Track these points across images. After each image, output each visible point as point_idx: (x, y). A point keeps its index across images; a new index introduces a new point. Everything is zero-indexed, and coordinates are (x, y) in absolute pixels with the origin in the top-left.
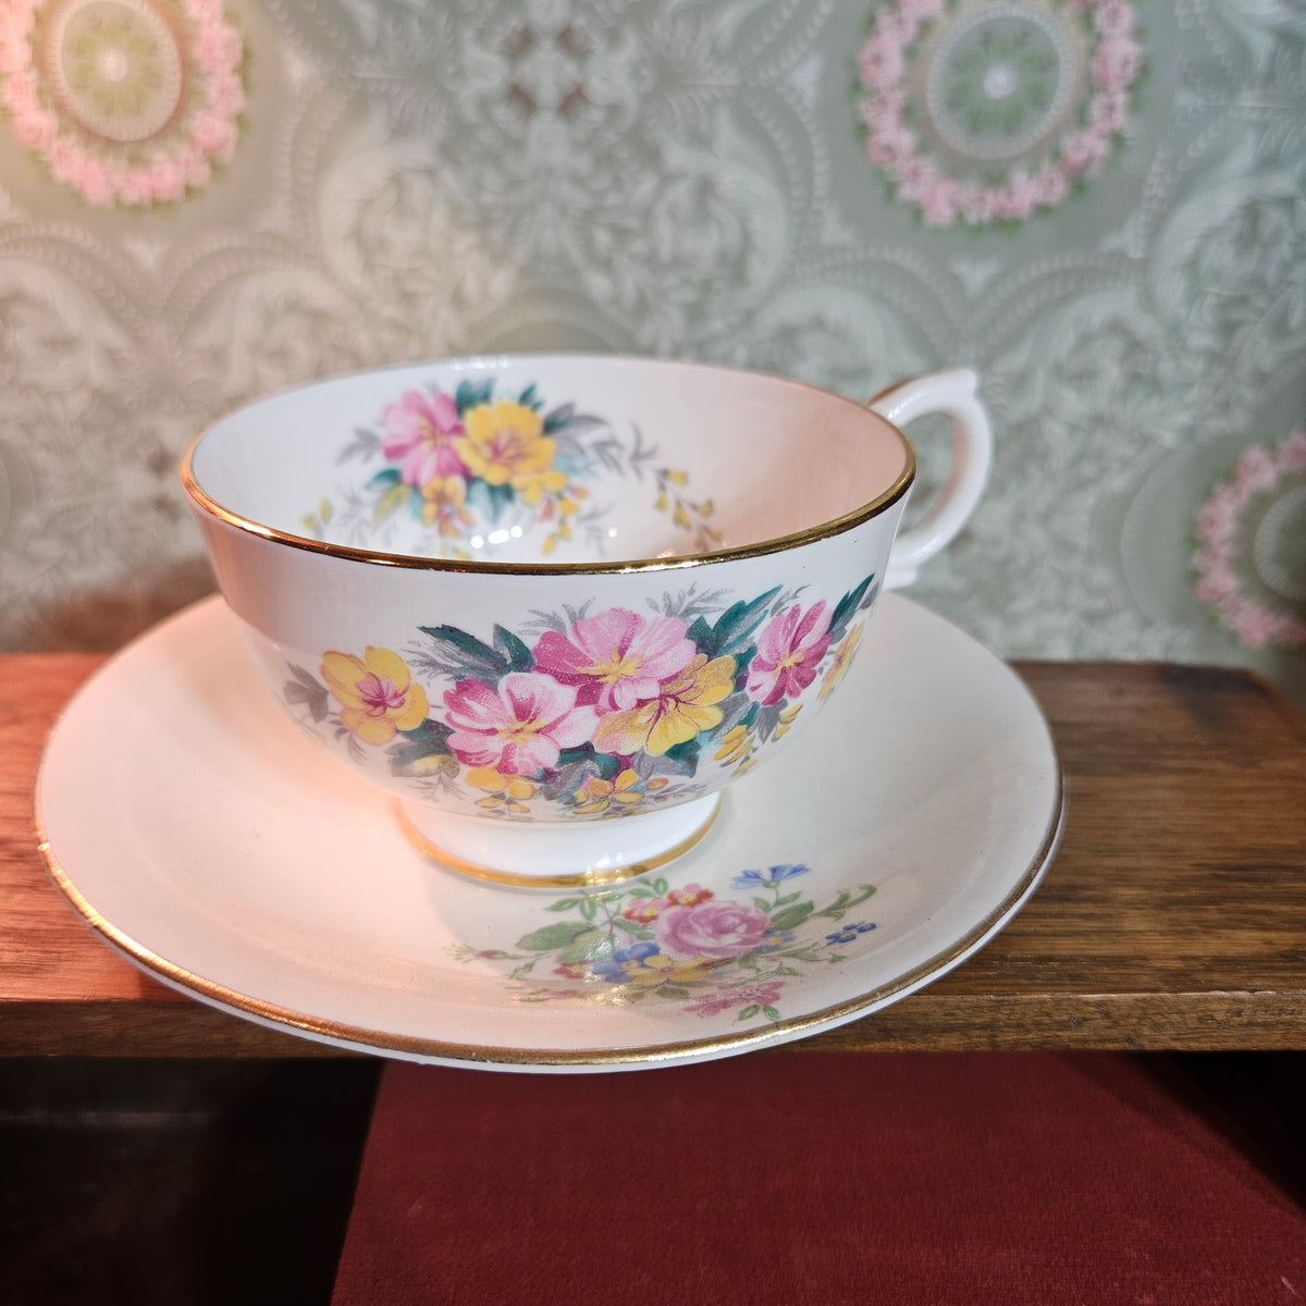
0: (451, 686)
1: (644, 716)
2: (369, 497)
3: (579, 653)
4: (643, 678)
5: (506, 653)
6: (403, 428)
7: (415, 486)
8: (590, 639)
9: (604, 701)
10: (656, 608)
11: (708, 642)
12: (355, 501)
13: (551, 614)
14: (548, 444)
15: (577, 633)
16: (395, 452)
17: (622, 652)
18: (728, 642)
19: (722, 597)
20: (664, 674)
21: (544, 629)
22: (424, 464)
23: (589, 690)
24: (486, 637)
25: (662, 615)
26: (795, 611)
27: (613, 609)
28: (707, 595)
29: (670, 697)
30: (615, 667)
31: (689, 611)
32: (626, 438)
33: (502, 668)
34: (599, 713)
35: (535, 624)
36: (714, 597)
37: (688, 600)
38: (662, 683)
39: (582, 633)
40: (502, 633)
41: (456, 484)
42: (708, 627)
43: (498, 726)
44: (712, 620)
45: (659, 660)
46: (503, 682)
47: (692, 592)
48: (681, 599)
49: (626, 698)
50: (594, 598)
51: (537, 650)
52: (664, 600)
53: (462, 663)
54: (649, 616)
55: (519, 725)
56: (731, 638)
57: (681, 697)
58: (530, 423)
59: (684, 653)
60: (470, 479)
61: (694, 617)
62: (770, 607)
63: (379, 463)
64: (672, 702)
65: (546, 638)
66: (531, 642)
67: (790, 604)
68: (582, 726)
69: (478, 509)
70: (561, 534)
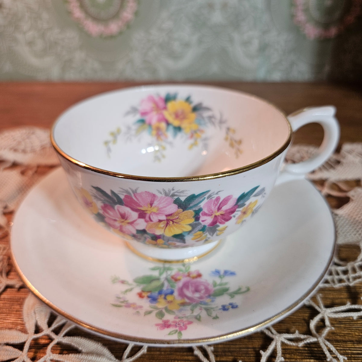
0: (102, 204)
1: (162, 225)
2: (134, 127)
3: (137, 203)
4: (160, 213)
5: (115, 198)
6: (147, 106)
7: (150, 125)
8: (140, 199)
9: (147, 218)
10: (161, 193)
11: (183, 205)
12: (129, 128)
13: (126, 190)
14: (193, 116)
15: (135, 197)
16: (144, 114)
17: (151, 205)
18: (190, 206)
19: (185, 192)
20: (167, 213)
21: (125, 194)
22: (154, 118)
23: (142, 215)
24: (109, 193)
25: (164, 196)
26: (218, 199)
27: (146, 192)
28: (179, 191)
29: (170, 220)
30: (149, 209)
31: (173, 195)
32: (218, 116)
33: (116, 203)
34: (146, 221)
35: (123, 192)
36: (183, 192)
37: (172, 192)
38: (167, 216)
39: (137, 197)
40: (112, 192)
41: (163, 125)
42: (181, 201)
43: (117, 219)
44: (183, 199)
45: (165, 209)
46: (117, 207)
47: (173, 190)
48: (170, 191)
49: (155, 218)
50: (139, 187)
51: (124, 199)
52: (163, 191)
53: (104, 199)
54: (159, 195)
55: (123, 220)
56: (191, 205)
57: (174, 221)
58: (188, 108)
59: (173, 208)
60: (168, 124)
61: (176, 197)
62: (206, 196)
63: (138, 117)
64: (171, 223)
65: (126, 196)
66: (122, 197)
67: (215, 196)
68: (142, 224)
69: (170, 134)
70: (195, 144)
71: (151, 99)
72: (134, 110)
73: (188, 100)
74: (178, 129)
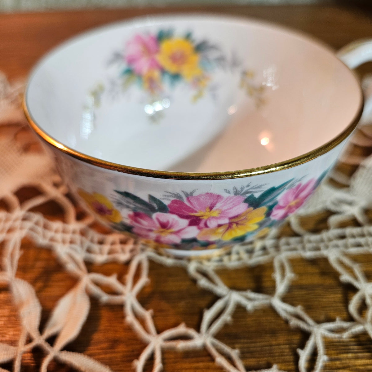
0: (131, 213)
1: (221, 230)
2: (120, 82)
3: (190, 208)
4: (221, 217)
5: (155, 205)
6: (134, 50)
7: (140, 76)
8: (195, 203)
9: (202, 225)
10: (229, 192)
11: (254, 203)
12: (113, 83)
13: (176, 193)
14: (196, 59)
15: (189, 201)
16: (131, 61)
17: (211, 208)
18: (264, 202)
19: (263, 187)
20: (231, 215)
21: (173, 199)
22: (143, 65)
23: (195, 221)
24: (146, 199)
25: (232, 195)
26: (299, 186)
27: (207, 193)
28: (256, 187)
29: (234, 222)
30: (207, 213)
31: (247, 192)
32: (229, 56)
33: (153, 210)
34: (200, 228)
35: (168, 196)
36: (260, 187)
37: (246, 189)
38: (230, 219)
39: (192, 201)
40: (152, 198)
41: (156, 74)
42: (255, 198)
43: (153, 229)
44: (257, 195)
45: (230, 211)
46: (154, 216)
47: (248, 186)
48: (242, 189)
49: (213, 224)
50: (197, 189)
51: (169, 206)
52: (233, 190)
53: (135, 206)
54: (225, 195)
55: (162, 230)
56: (266, 200)
57: (240, 222)
58: (187, 47)
59: (242, 208)
60: (163, 71)
61: (248, 195)
62: (287, 186)
63: (123, 66)
64: (234, 225)
65: (173, 202)
66: (167, 203)
67: (297, 184)
68: (192, 232)
69: (166, 85)
70: (198, 96)
71: (139, 39)
72: (117, 56)
73: (188, 37)
74: (176, 77)
